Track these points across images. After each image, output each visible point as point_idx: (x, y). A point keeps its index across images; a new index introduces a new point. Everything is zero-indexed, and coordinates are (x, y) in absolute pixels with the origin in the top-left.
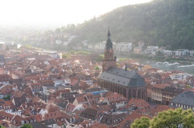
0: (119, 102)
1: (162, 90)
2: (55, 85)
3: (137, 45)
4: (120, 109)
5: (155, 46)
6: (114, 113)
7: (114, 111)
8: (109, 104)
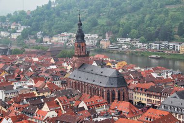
0: (98, 106)
1: (146, 90)
2: (15, 88)
3: (104, 37)
4: (101, 115)
5: (127, 37)
6: (94, 120)
7: (95, 117)
8: (86, 108)
